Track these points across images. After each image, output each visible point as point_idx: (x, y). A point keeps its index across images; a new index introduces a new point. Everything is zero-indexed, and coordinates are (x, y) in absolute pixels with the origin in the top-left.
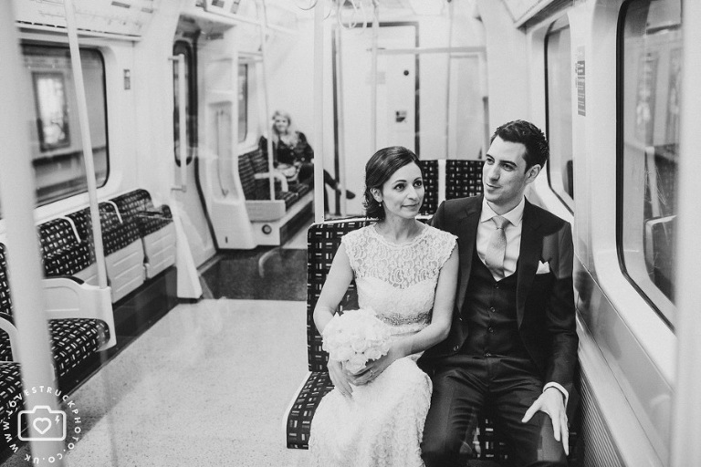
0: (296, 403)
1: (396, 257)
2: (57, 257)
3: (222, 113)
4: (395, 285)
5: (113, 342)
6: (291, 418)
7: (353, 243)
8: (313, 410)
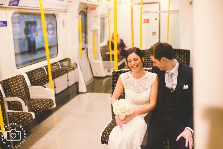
0: (105, 129)
1: (137, 83)
2: (39, 79)
3: (95, 33)
4: (137, 93)
5: (55, 106)
6: (103, 134)
7: (123, 77)
8: (110, 132)
